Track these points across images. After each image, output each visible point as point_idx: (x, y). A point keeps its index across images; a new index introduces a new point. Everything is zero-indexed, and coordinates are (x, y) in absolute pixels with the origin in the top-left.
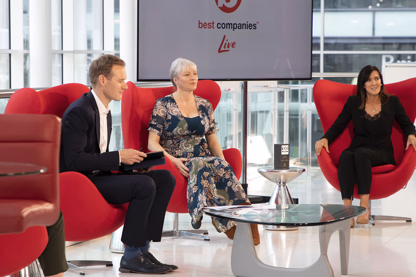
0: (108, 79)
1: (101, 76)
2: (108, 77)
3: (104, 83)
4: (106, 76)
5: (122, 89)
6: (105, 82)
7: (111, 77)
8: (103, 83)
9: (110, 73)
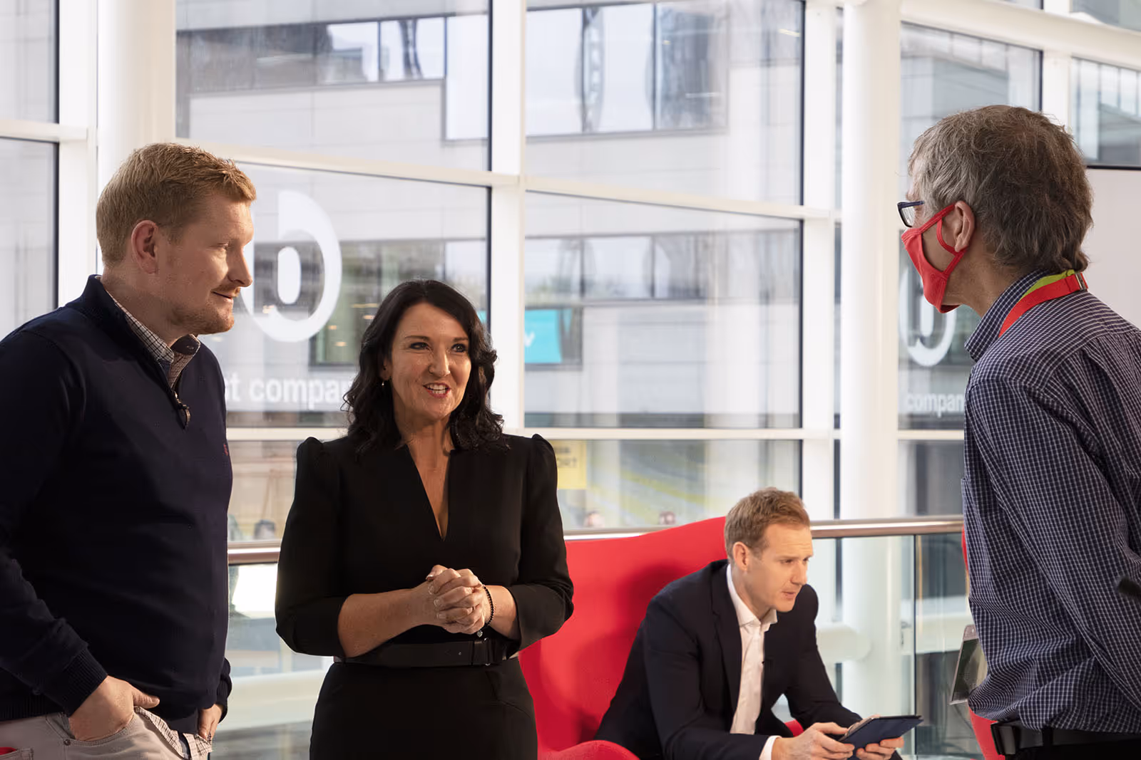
0: (755, 554)
1: (739, 545)
2: (757, 550)
3: (745, 564)
4: (750, 547)
5: (793, 583)
6: (747, 560)
7: (762, 550)
8: (742, 564)
9: (760, 541)
